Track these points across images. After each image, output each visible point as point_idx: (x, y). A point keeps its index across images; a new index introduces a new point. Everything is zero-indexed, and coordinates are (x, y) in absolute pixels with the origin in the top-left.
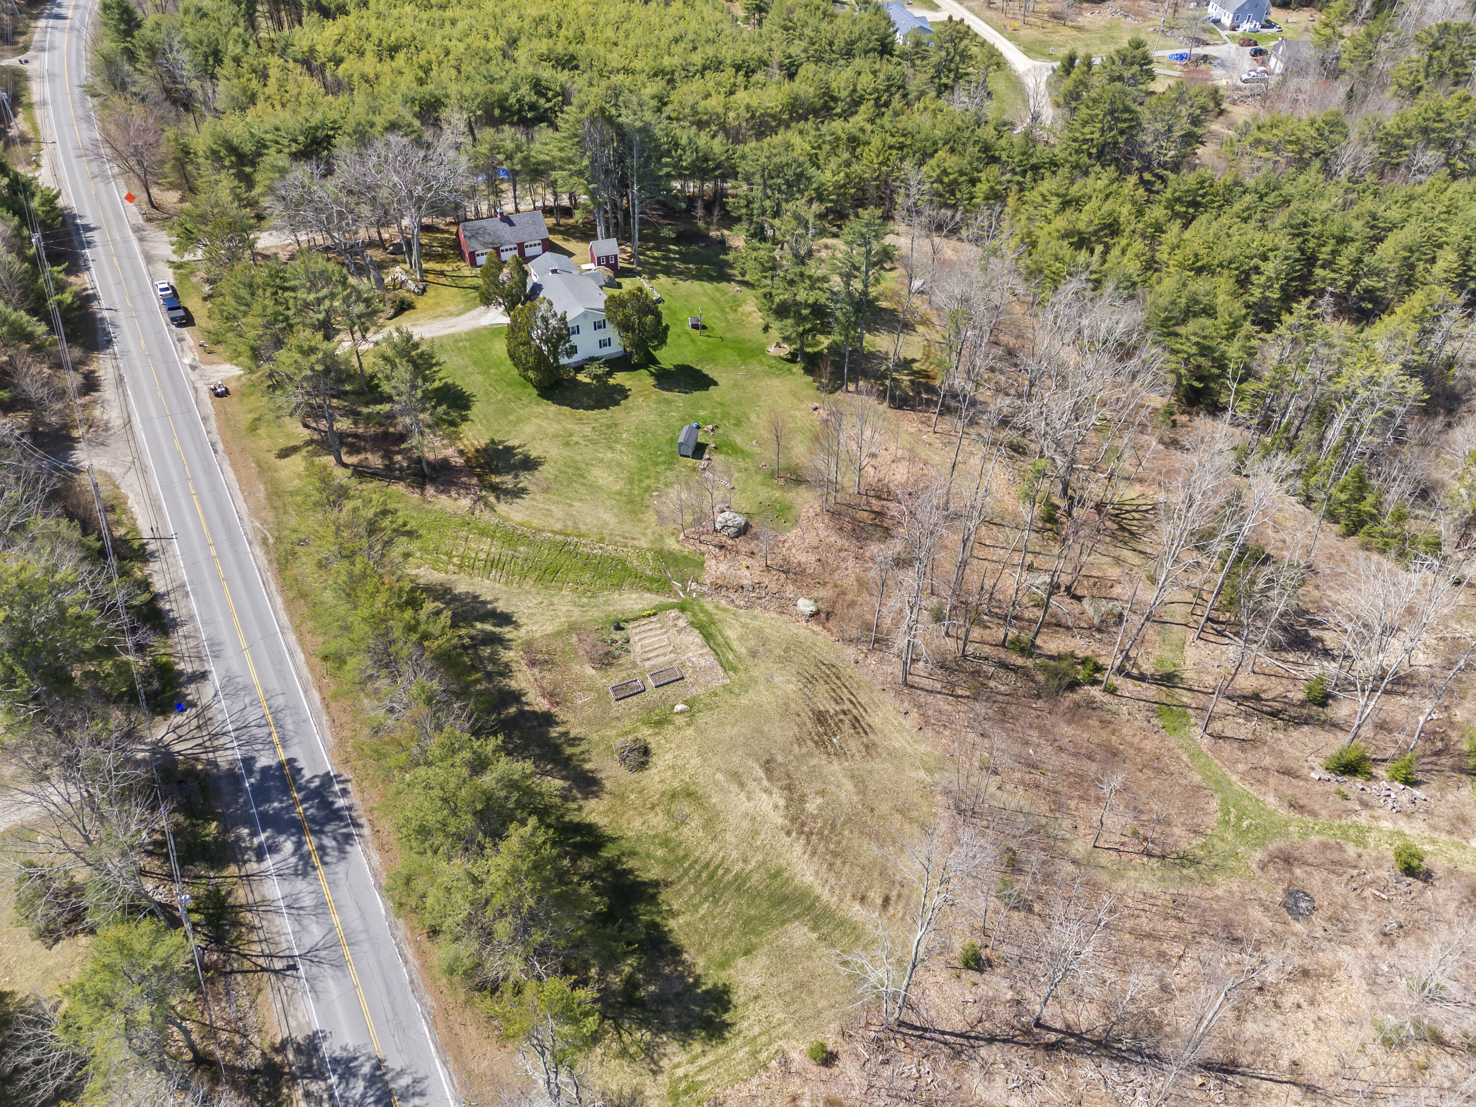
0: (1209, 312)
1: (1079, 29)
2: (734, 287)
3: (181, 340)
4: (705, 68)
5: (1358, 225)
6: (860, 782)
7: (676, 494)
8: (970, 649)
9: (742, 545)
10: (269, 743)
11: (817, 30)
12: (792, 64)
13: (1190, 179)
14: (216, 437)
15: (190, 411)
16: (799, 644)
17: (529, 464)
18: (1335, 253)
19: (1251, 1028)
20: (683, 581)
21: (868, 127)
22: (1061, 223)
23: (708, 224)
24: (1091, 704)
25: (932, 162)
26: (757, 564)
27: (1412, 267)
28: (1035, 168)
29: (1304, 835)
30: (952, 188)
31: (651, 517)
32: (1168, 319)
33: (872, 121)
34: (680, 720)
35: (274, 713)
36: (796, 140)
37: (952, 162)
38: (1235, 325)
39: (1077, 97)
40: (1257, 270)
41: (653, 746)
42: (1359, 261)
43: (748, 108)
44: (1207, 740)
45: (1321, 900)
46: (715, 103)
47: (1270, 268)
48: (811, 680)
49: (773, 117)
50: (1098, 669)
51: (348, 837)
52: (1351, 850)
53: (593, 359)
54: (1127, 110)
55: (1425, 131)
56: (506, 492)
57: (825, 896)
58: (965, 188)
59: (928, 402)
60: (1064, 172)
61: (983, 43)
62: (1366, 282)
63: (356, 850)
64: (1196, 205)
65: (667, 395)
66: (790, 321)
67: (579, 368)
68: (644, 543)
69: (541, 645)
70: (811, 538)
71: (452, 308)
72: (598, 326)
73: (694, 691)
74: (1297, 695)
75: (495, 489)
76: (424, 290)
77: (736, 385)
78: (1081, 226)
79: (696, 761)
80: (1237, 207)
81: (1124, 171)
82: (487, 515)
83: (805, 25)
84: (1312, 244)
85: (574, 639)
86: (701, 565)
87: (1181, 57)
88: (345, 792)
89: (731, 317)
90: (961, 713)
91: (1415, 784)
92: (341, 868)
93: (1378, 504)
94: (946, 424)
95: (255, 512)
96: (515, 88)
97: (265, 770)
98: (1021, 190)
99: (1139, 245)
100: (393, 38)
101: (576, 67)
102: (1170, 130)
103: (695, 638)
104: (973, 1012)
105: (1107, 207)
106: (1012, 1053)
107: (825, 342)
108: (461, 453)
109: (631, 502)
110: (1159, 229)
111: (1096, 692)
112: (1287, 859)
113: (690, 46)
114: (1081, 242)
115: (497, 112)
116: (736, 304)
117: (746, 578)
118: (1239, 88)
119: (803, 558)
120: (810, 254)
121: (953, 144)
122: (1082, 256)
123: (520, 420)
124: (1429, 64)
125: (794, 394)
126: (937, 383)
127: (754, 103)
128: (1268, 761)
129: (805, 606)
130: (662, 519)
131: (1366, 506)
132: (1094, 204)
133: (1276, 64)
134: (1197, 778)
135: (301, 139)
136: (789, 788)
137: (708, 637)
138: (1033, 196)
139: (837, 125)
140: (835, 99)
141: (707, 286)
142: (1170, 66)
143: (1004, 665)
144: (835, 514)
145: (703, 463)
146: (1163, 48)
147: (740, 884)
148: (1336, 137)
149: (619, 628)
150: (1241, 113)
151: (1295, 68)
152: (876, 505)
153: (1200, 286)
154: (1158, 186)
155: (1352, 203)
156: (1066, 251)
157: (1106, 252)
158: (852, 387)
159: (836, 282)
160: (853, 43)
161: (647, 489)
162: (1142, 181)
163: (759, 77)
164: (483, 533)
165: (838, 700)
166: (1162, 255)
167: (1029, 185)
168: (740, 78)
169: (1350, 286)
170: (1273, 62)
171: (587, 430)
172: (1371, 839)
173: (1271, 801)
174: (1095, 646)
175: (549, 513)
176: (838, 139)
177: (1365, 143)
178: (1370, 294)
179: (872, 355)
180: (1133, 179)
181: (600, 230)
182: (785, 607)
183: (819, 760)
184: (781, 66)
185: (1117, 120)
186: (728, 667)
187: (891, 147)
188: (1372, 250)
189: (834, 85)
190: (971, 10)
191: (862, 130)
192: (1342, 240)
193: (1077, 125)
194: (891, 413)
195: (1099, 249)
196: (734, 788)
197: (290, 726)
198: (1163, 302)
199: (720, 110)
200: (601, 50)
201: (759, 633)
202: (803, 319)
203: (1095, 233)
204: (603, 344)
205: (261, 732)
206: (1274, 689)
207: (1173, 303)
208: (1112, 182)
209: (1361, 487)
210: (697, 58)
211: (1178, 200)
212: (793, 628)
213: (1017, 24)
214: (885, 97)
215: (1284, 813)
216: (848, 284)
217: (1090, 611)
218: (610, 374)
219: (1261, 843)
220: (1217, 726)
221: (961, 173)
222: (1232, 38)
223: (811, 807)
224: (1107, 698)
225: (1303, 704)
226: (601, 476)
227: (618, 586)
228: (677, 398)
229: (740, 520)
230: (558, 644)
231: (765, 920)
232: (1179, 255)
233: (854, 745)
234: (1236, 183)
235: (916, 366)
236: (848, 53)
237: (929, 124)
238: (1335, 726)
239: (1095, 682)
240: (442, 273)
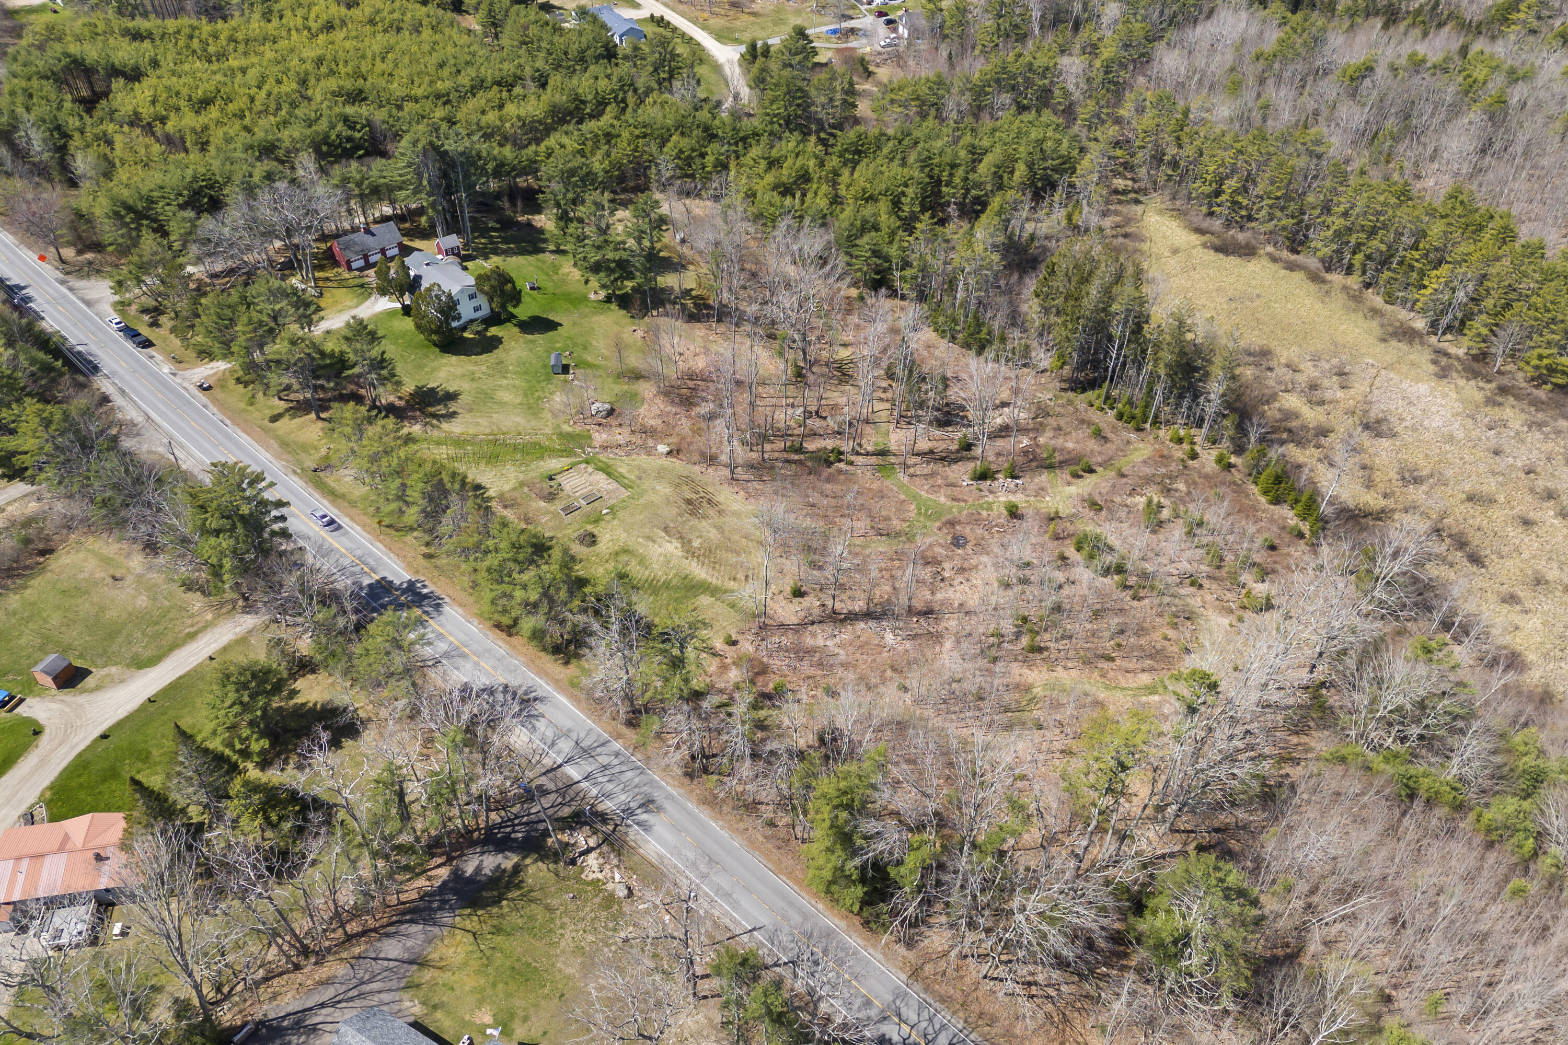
0: (876, 228)
1: (755, 14)
2: (549, 258)
3: (152, 357)
4: (473, 88)
5: (963, 153)
6: (720, 529)
7: (558, 398)
8: (766, 456)
9: (612, 421)
10: (363, 573)
11: (551, 43)
12: (541, 76)
13: (851, 134)
14: (222, 417)
15: (190, 403)
16: (665, 469)
17: (451, 397)
18: (951, 175)
19: (939, 596)
20: (582, 448)
21: (615, 122)
22: (770, 178)
23: (515, 212)
24: (840, 472)
25: (670, 144)
26: (626, 431)
27: (1001, 177)
28: (744, 139)
29: (960, 512)
30: (689, 161)
31: (547, 415)
32: (849, 237)
33: (617, 118)
34: (608, 518)
35: (359, 558)
36: (565, 140)
37: (685, 143)
38: (893, 234)
39: (763, 81)
40: (903, 193)
41: (596, 532)
42: (967, 179)
43: (519, 118)
44: (907, 479)
45: (970, 537)
46: (491, 117)
47: (910, 192)
48: (678, 485)
49: (540, 122)
50: (841, 453)
51: (439, 605)
52: (984, 513)
53: (472, 321)
54: (800, 89)
55: (998, 81)
56: (443, 416)
57: (714, 581)
58: (698, 161)
59: (708, 315)
60: (765, 139)
61: (683, 35)
62: (974, 192)
63: (446, 609)
64: (859, 152)
65: (530, 337)
66: (602, 274)
67: (464, 328)
68: (548, 431)
69: (507, 496)
70: (655, 410)
71: (348, 303)
72: (472, 297)
73: (612, 502)
74: (954, 447)
75: (434, 416)
76: (321, 294)
77: (574, 324)
78: (784, 179)
79: (624, 535)
80: (885, 151)
81: (806, 134)
82: (436, 433)
83: (540, 39)
84: (936, 170)
85: (526, 489)
86: (590, 437)
87: (834, 32)
88: (425, 586)
89: (555, 278)
90: (768, 488)
91: (1017, 478)
92: (442, 618)
93: (989, 333)
94: (722, 328)
95: (277, 457)
96: (333, 127)
97: (370, 586)
98: (738, 158)
99: (825, 188)
100: (200, 92)
101: (365, 99)
102: (831, 100)
103: (601, 476)
104: (802, 615)
105: (799, 162)
106: (825, 626)
107: (629, 284)
108: (400, 398)
109: (530, 408)
110: (836, 173)
111: (842, 465)
112: (952, 523)
113: (454, 69)
114: (786, 190)
115: (324, 148)
116: (556, 268)
117: (621, 440)
118: (879, 53)
119: (653, 422)
120: (608, 227)
121: (682, 128)
122: (788, 201)
123: (433, 370)
124: (999, 29)
125: (617, 323)
126: (711, 302)
127: (523, 113)
128: (939, 482)
129: (663, 448)
130: (555, 416)
131: (983, 335)
132: (790, 161)
133: (903, 31)
134: (903, 497)
135: (185, 192)
136: (681, 538)
137: (609, 474)
138: (747, 160)
139: (591, 125)
140: (584, 102)
141: (529, 258)
142: (828, 40)
143: (788, 461)
144: (667, 394)
145: (571, 377)
146: (820, 25)
147: (667, 585)
148: (941, 92)
149: (551, 479)
150: (883, 73)
151: (915, 33)
152: (691, 384)
153: (868, 211)
154: (831, 141)
155: (959, 138)
156: (777, 199)
157: (804, 195)
158: (655, 313)
159: (631, 243)
160: (583, 51)
161: (539, 398)
162: (819, 139)
163: (518, 90)
164: (438, 443)
165: (697, 492)
166: (842, 191)
167: (742, 152)
168: (505, 94)
169: (965, 196)
170: (901, 29)
171: (484, 368)
172: (995, 507)
173: (943, 499)
174: (838, 442)
175: (478, 424)
176: (596, 135)
177: (962, 93)
178: (977, 200)
179: (663, 290)
180: (813, 139)
181: (439, 230)
182: (650, 452)
183: (694, 522)
184: (533, 79)
185: (795, 98)
186: (626, 487)
187: (638, 137)
188: (974, 170)
189: (580, 91)
190: (666, 5)
191: (612, 126)
192: (954, 166)
193: (767, 103)
194: (686, 326)
195: (798, 194)
196: (650, 543)
197: (372, 563)
198: (845, 225)
199: (498, 123)
200: (382, 82)
201: (639, 467)
202: (612, 271)
203: (795, 183)
204: (476, 309)
205: (356, 569)
206: (940, 446)
207: (852, 225)
208: (798, 143)
209: (979, 324)
210: (464, 80)
211: (846, 150)
212: (659, 462)
213: (705, 15)
214: (621, 96)
215: (949, 503)
216: (640, 243)
217: (832, 424)
218: (486, 329)
219: (937, 520)
220: (912, 470)
221: (693, 150)
222: (869, 11)
223: (696, 544)
224: (849, 468)
225: (958, 451)
226: (504, 396)
227: (542, 457)
228: (539, 338)
229: (607, 406)
230: (517, 494)
231: (686, 597)
232: (853, 190)
233: (711, 512)
234: (883, 134)
235: (694, 293)
236: (582, 59)
237: (660, 115)
238: (975, 458)
239: (840, 461)
240: (327, 279)
